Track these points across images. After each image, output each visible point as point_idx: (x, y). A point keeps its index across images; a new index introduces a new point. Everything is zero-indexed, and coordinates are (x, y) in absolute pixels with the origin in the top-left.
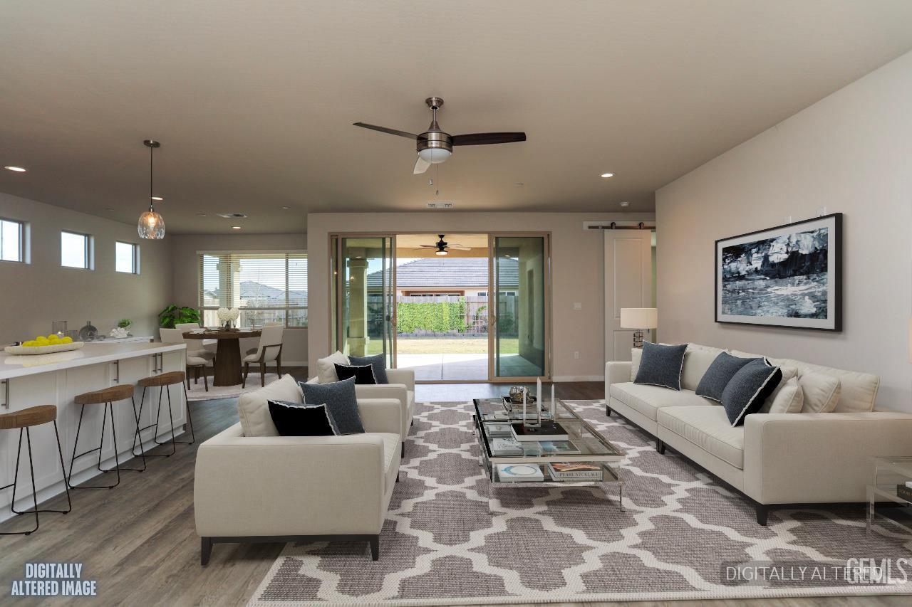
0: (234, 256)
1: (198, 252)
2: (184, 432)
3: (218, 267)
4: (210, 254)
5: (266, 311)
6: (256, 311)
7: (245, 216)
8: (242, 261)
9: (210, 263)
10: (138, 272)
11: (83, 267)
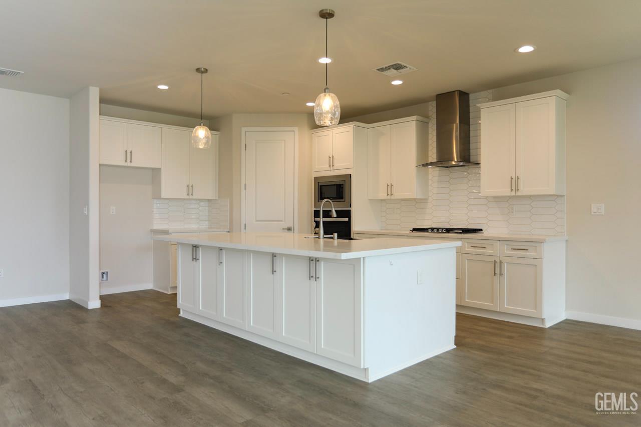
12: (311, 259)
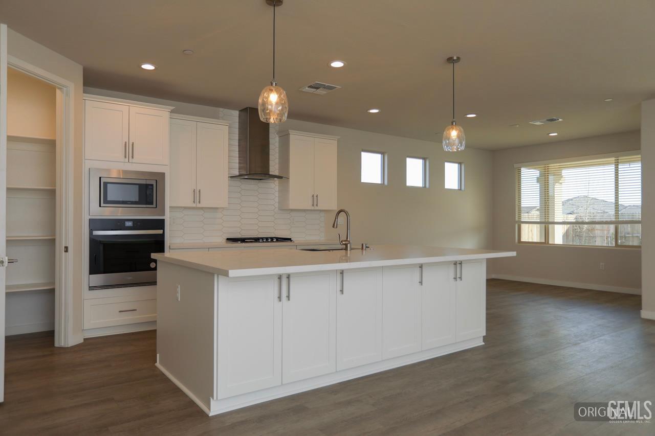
0: (553, 166)
1: (516, 166)
2: (483, 343)
3: (538, 180)
4: (526, 166)
5: (598, 226)
6: (586, 226)
7: (560, 120)
8: (565, 172)
9: (529, 177)
10: (463, 188)
11: (421, 186)
12: (455, 263)
